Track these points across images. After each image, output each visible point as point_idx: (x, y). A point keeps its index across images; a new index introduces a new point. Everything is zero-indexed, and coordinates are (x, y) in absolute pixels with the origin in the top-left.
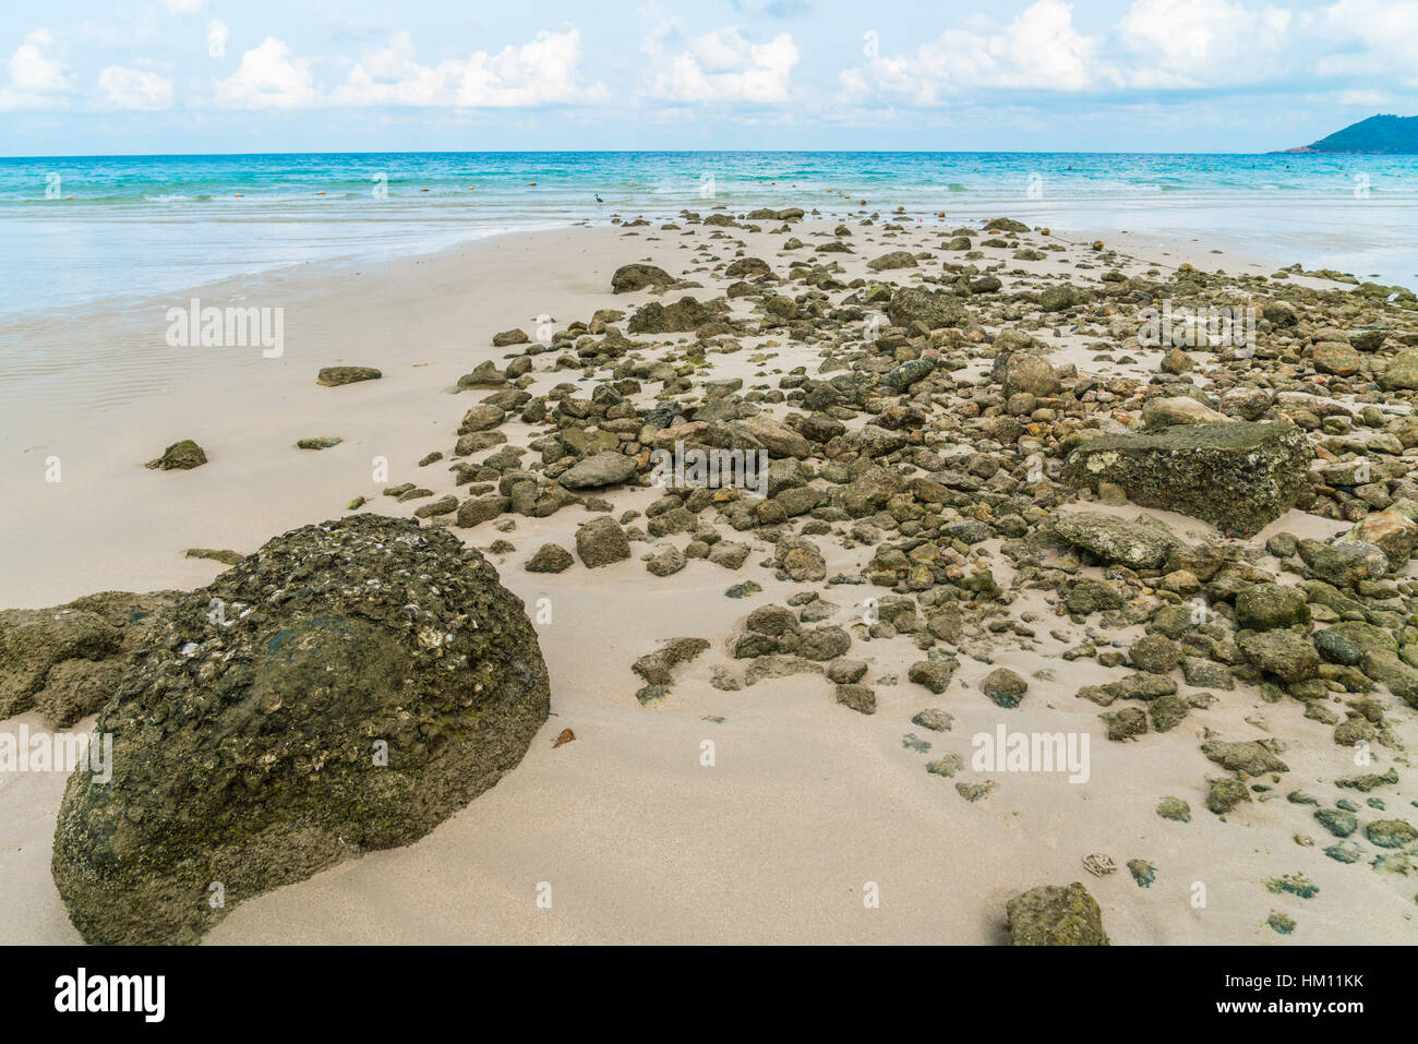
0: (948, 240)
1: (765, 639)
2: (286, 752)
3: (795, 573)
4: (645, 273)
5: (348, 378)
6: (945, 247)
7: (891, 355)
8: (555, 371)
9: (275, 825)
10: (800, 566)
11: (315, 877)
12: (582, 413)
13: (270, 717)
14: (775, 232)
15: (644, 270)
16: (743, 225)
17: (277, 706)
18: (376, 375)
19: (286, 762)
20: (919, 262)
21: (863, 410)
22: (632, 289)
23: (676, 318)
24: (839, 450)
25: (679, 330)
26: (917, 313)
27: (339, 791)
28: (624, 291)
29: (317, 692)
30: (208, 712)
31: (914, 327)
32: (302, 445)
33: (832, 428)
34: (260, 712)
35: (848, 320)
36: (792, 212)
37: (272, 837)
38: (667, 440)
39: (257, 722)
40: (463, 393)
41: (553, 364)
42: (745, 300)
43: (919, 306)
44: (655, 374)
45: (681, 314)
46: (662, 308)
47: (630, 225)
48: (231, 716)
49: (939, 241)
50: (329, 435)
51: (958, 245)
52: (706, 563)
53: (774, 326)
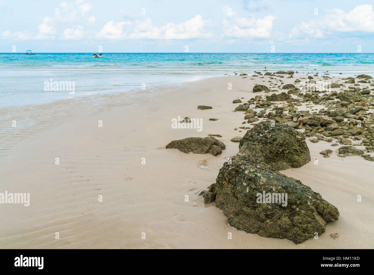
0: (347, 80)
1: (346, 150)
2: (283, 149)
3: (345, 143)
4: (262, 87)
5: (205, 108)
6: (346, 82)
7: (346, 107)
8: (255, 108)
9: (280, 161)
10: (346, 142)
11: (286, 170)
12: (274, 116)
13: (281, 143)
14: (288, 78)
15: (262, 86)
16: (277, 76)
17: (282, 142)
18: (211, 108)
19: (283, 151)
20: (340, 86)
21: (345, 117)
22: (259, 91)
23: (280, 98)
24: (344, 124)
25: (281, 101)
26: (350, 98)
27: (289, 157)
28: (256, 92)
29: (287, 141)
30: (271, 142)
31: (350, 101)
32: (211, 120)
33: (341, 119)
34: (279, 142)
35: (327, 100)
36: (291, 72)
37: (280, 163)
38: (302, 120)
39: (279, 144)
40: (236, 112)
41: (255, 107)
42: (293, 95)
43: (350, 96)
44: (285, 109)
45: (282, 97)
46: (276, 95)
47: (242, 75)
48: (275, 143)
49: (344, 81)
50: (215, 118)
51: (351, 82)
52: (323, 141)
53: (308, 101)
